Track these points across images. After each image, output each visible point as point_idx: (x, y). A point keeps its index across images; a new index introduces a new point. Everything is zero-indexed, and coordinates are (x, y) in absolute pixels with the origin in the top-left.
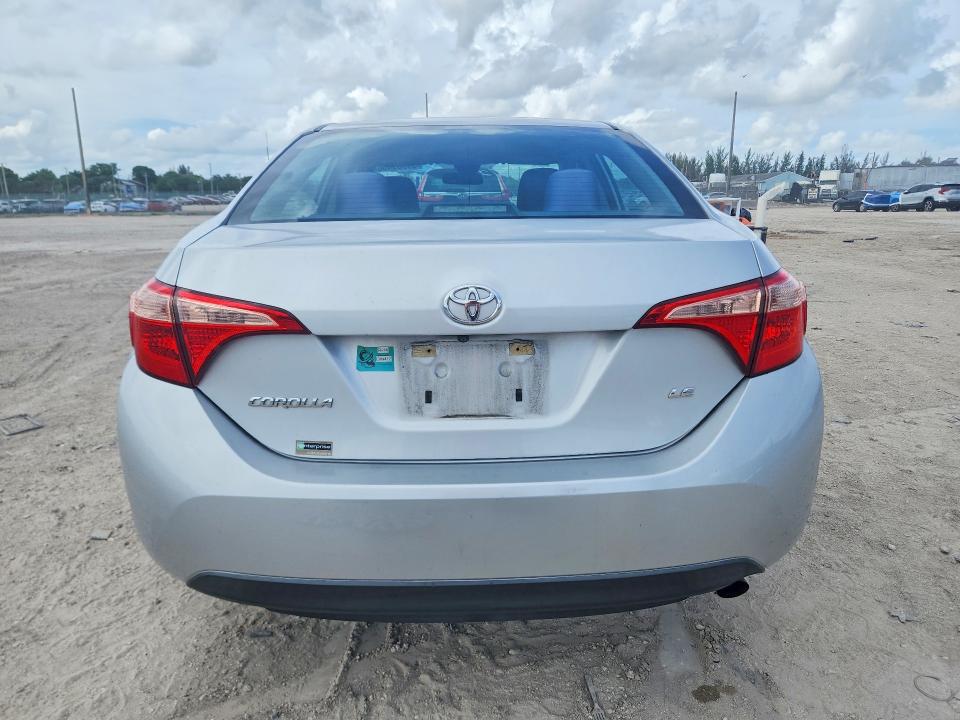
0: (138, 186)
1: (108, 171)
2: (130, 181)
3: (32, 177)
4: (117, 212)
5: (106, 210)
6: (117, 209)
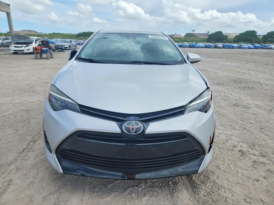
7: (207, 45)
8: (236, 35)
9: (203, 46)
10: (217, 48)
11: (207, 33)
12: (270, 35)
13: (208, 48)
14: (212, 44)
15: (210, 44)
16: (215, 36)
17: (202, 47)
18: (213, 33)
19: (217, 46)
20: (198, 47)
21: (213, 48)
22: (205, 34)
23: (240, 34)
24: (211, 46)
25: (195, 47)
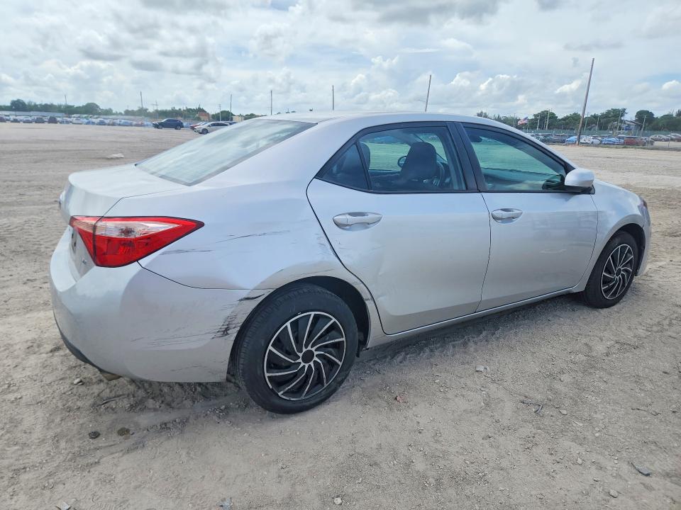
0: (637, 125)
1: (617, 114)
2: (631, 122)
3: (565, 119)
4: (601, 144)
5: (592, 143)
6: (601, 141)
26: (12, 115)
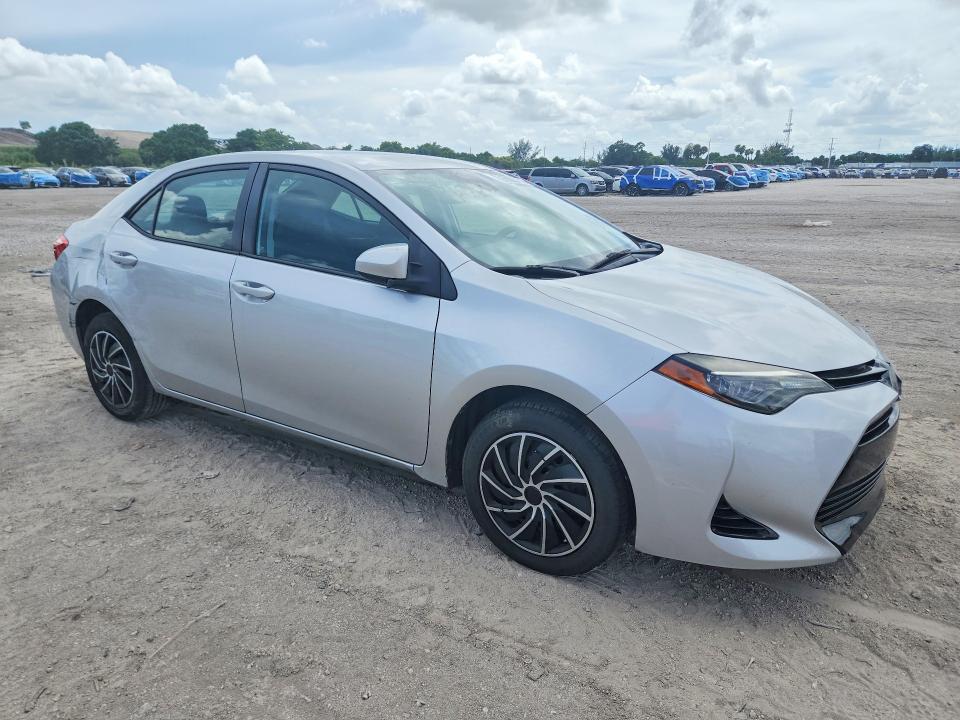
7: (66, 174)
8: (141, 139)
9: (53, 178)
10: (112, 186)
11: (19, 127)
12: (246, 139)
13: (77, 185)
14: (83, 172)
15: (78, 171)
16: (67, 139)
17: (50, 184)
18: (53, 129)
19: (108, 179)
20: (32, 185)
21: (94, 186)
22: (11, 130)
23: (155, 135)
24: (85, 179)
25: (20, 186)
26: (910, 168)
